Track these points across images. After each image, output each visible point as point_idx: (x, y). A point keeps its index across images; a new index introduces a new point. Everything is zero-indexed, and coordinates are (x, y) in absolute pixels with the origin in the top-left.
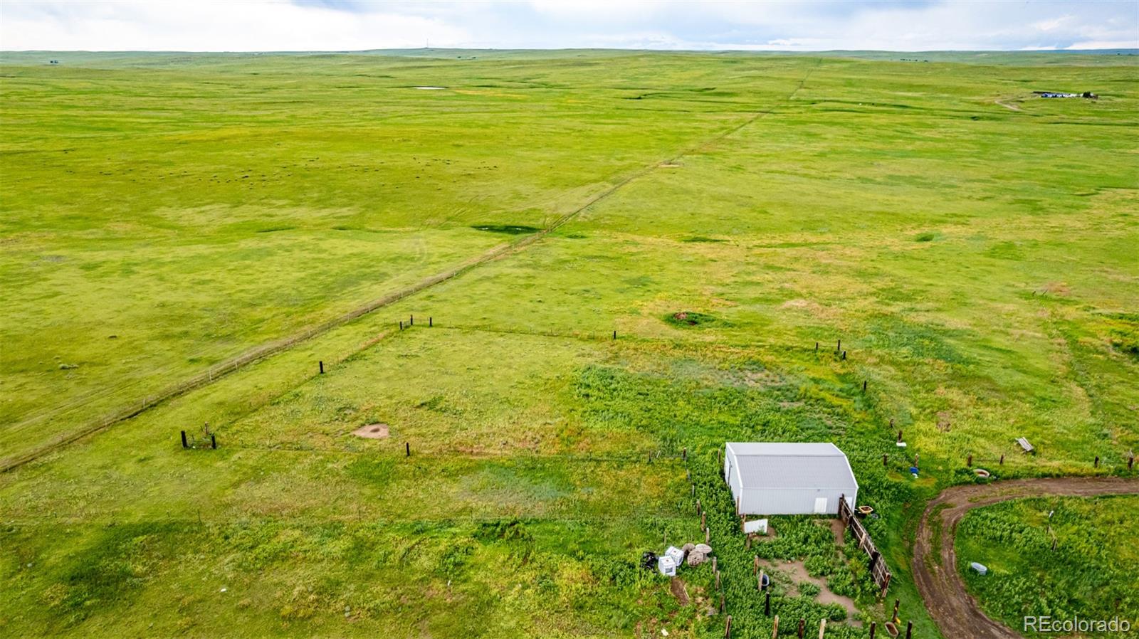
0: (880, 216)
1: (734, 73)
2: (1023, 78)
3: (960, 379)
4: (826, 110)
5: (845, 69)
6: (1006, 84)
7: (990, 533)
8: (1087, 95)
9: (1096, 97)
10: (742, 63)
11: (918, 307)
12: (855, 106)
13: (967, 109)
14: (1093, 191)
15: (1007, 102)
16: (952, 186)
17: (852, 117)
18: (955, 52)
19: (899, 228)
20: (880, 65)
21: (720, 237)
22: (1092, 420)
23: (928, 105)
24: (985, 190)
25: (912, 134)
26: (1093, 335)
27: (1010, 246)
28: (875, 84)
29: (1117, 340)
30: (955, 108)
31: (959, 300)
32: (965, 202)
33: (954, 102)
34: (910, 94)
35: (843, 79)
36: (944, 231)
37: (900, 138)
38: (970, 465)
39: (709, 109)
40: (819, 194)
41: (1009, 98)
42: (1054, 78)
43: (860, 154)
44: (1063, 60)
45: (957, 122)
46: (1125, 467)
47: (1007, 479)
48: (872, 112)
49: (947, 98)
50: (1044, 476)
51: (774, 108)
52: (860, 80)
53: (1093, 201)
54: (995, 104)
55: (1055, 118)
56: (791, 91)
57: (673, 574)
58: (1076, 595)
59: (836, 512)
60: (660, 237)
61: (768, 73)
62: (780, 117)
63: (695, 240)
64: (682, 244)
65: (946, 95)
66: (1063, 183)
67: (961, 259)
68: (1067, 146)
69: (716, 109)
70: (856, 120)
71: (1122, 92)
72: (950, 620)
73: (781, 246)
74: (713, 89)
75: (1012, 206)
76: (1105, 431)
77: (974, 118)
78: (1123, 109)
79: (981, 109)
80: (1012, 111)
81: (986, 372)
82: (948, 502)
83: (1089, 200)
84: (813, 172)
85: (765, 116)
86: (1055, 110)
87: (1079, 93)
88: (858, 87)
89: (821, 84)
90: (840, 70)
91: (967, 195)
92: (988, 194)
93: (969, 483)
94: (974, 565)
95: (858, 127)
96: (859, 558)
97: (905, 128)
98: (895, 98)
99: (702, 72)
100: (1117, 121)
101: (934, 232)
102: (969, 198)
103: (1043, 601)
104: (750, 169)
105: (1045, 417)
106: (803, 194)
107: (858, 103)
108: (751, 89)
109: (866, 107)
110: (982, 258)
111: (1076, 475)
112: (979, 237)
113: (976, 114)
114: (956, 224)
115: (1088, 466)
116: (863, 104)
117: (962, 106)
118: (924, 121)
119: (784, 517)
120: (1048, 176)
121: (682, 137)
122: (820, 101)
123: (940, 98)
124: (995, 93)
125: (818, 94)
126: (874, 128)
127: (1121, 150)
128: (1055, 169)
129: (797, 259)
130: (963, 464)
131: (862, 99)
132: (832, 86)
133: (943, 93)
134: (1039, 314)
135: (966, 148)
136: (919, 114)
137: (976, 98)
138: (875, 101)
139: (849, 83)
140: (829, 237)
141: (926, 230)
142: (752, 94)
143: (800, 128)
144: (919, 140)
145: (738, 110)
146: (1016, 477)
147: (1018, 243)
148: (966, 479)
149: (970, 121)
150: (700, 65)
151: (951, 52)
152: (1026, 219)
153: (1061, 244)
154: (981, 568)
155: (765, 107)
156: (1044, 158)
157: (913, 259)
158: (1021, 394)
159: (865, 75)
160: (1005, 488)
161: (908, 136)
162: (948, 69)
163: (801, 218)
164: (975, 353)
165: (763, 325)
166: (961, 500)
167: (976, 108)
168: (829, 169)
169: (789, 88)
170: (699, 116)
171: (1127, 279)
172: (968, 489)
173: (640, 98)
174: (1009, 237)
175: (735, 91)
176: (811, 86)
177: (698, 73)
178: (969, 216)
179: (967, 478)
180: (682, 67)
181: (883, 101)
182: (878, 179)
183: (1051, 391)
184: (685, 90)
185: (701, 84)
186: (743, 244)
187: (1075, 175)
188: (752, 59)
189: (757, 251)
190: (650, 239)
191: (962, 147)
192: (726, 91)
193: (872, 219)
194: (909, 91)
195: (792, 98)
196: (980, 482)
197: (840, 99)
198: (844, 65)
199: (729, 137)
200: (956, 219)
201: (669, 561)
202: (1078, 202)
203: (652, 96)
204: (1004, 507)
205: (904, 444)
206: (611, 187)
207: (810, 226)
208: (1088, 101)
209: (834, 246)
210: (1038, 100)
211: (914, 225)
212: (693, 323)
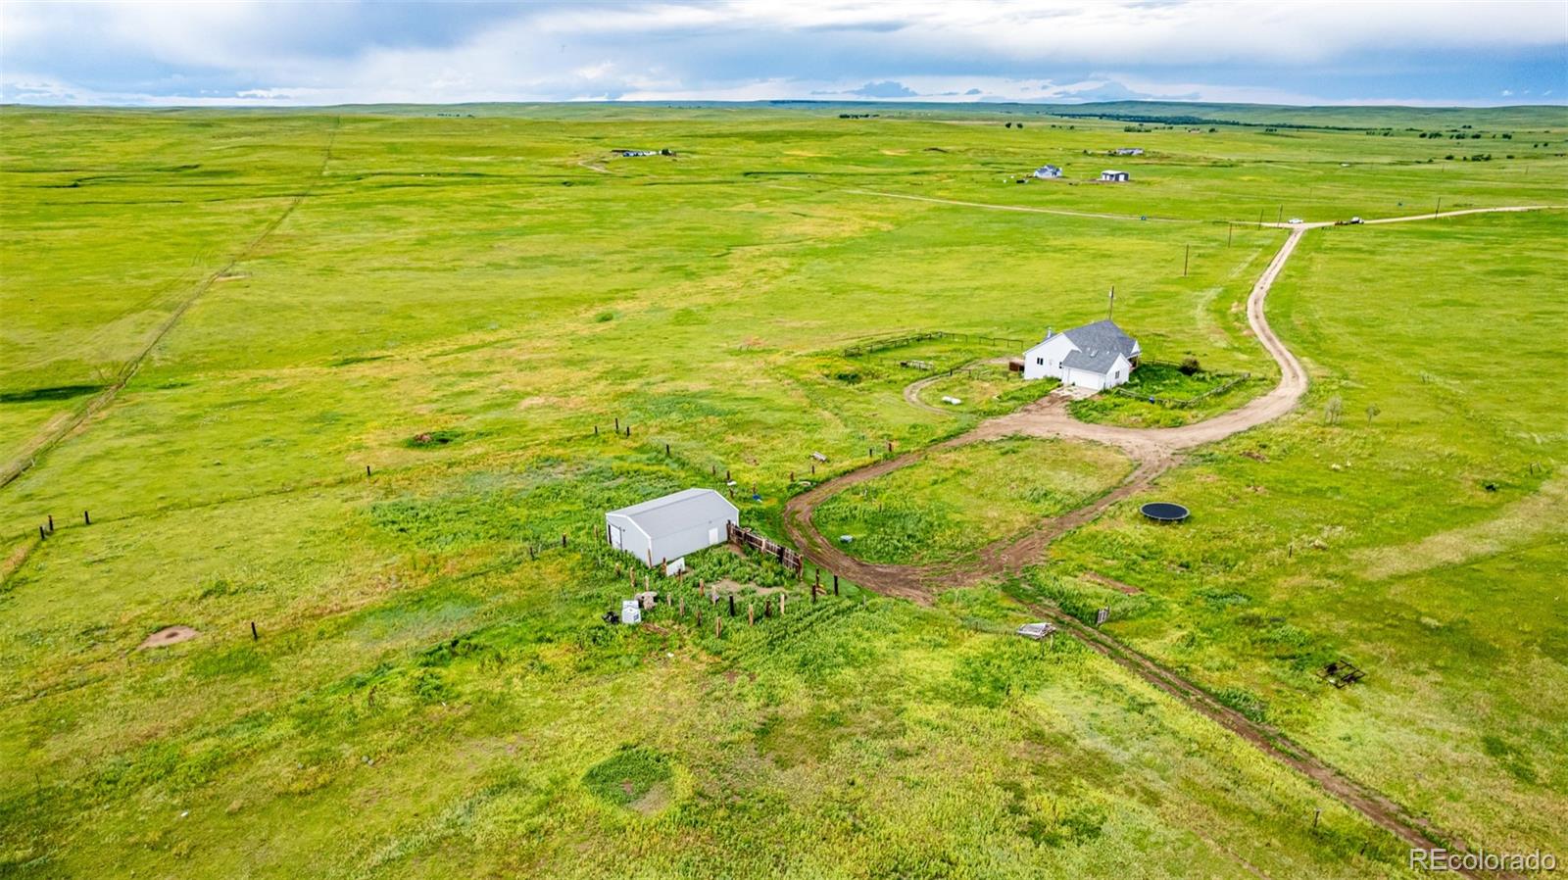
0: (544, 302)
1: (212, 141)
2: (593, 134)
3: (736, 427)
4: (384, 187)
5: (376, 130)
6: (577, 142)
7: (838, 517)
8: (665, 152)
9: (675, 154)
10: (221, 126)
11: (652, 380)
12: (417, 178)
13: (551, 173)
14: (725, 251)
15: (591, 163)
16: (595, 262)
17: (423, 193)
18: (498, 104)
19: (573, 312)
20: (421, 123)
21: (377, 354)
22: (848, 430)
23: (505, 171)
24: (631, 262)
25: (510, 208)
26: (807, 372)
27: (687, 312)
28: (430, 149)
29: (826, 372)
30: (539, 173)
31: (682, 368)
32: (619, 277)
33: (533, 165)
34: (477, 159)
35: (383, 144)
36: (619, 308)
37: (501, 213)
38: (793, 480)
39: (213, 196)
40: (460, 288)
41: (592, 159)
42: (623, 133)
43: (469, 237)
44: (620, 112)
45: (552, 190)
46: (887, 451)
47: (822, 483)
48: (443, 184)
49: (523, 162)
50: (845, 473)
51: (309, 189)
52: (406, 143)
53: (731, 261)
54: (579, 167)
55: (647, 179)
56: (321, 164)
57: (639, 620)
58: (910, 532)
59: (726, 539)
60: (297, 366)
61: (270, 140)
62: (327, 200)
63: (346, 362)
64: (334, 369)
65: (520, 158)
66: (694, 246)
67: (655, 332)
68: (675, 208)
69: (224, 196)
70: (431, 196)
71: (692, 149)
72: (850, 574)
73: (460, 350)
74: (196, 167)
75: (666, 274)
76: (861, 434)
77: (565, 183)
78: (703, 166)
79: (568, 173)
80: (600, 173)
81: (752, 417)
82: (796, 509)
83: (726, 260)
84: (429, 264)
85: (305, 201)
86: (644, 170)
87: (657, 151)
88: (407, 153)
89: (359, 152)
90: (371, 132)
91: (616, 268)
92: (636, 265)
93: (800, 493)
94: (843, 537)
95: (437, 204)
96: (768, 559)
97: (497, 202)
98: (461, 164)
99: (159, 142)
100: (703, 180)
101: (610, 311)
102: (620, 271)
103: (895, 542)
104: (348, 270)
105: (817, 436)
106: (440, 291)
107: (419, 174)
108: (259, 165)
109: (432, 178)
110: (670, 327)
111: (863, 467)
112: (656, 309)
113: (565, 179)
114: (626, 298)
115: (867, 459)
116: (427, 174)
117: (545, 171)
118: (513, 190)
119: (692, 554)
120: (678, 241)
121: (209, 238)
122: (367, 175)
123: (515, 162)
124: (572, 153)
125: (359, 165)
126: (461, 203)
127: (725, 209)
128: (679, 233)
129: (490, 361)
130: (788, 482)
131: (419, 169)
132: (372, 155)
133: (516, 155)
134: (757, 365)
135: (580, 218)
136: (502, 182)
137: (555, 160)
138: (440, 170)
139: (393, 149)
140: (504, 333)
141: (601, 309)
142: (263, 171)
143: (365, 212)
144: (524, 213)
145: (259, 194)
146: (828, 480)
147: (694, 309)
148: (798, 492)
149: (564, 187)
150: (149, 130)
151: (493, 103)
152: (686, 285)
153: (729, 304)
154: (848, 538)
155: (295, 188)
156: (662, 222)
157: (609, 339)
158: (790, 425)
159: (408, 136)
160: (825, 489)
161: (507, 210)
162: (506, 126)
163: (460, 317)
164: (732, 405)
165: (521, 427)
166: (803, 505)
167: (560, 171)
168: (447, 258)
169: (317, 161)
170: (204, 207)
171: (799, 325)
172: (802, 497)
173: (75, 186)
174: (683, 305)
175: (235, 168)
176: (344, 156)
177: (155, 143)
178: (634, 290)
179: (797, 489)
180: (118, 134)
181: (448, 170)
182: (512, 263)
183: (807, 419)
184: (148, 170)
185: (171, 160)
186: (414, 356)
187: (703, 237)
188: (233, 120)
189: (435, 361)
190: (286, 371)
191: (576, 218)
192: (220, 169)
193: (537, 307)
194: (474, 155)
195: (325, 173)
196: (807, 490)
197: (392, 170)
198: (377, 125)
199: (277, 232)
200: (623, 294)
201: (630, 612)
202: (719, 263)
203: (96, 181)
204: (834, 499)
205: (733, 483)
206: (166, 317)
207: (475, 324)
208: (668, 159)
209: (518, 341)
210: (622, 160)
211: (585, 306)
212: (444, 441)
